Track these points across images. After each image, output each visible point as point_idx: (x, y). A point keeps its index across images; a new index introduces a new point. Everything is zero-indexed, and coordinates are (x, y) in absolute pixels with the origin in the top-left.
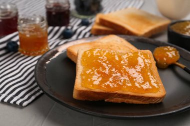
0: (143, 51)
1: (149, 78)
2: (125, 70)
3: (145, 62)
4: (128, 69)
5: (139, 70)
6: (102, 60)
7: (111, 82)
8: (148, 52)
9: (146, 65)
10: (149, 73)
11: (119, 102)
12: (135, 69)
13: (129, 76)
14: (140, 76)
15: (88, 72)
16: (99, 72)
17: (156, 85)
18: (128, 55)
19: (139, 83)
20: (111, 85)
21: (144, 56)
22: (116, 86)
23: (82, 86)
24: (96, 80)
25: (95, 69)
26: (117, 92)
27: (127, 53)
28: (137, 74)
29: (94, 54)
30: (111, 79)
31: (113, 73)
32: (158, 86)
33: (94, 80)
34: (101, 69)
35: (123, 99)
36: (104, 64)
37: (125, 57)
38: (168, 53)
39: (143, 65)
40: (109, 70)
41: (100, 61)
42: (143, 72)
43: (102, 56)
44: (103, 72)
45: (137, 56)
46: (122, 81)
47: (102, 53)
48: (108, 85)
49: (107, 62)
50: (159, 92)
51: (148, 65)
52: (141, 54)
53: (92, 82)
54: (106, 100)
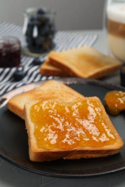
0: (90, 98)
1: (104, 129)
2: (78, 122)
3: (96, 112)
4: (82, 121)
5: (92, 121)
6: (53, 113)
7: (68, 139)
8: (96, 98)
9: (98, 115)
10: (103, 124)
11: (78, 158)
12: (88, 120)
13: (84, 129)
14: (95, 128)
15: (42, 130)
16: (53, 129)
17: (112, 136)
18: (77, 105)
19: (95, 136)
20: (69, 143)
21: (93, 104)
22: (74, 143)
23: (39, 147)
24: (53, 138)
25: (49, 126)
26: (76, 149)
27: (76, 103)
28: (91, 125)
29: (43, 108)
30: (67, 136)
31: (68, 128)
32: (114, 136)
33: (51, 139)
34: (54, 124)
35: (82, 155)
36: (56, 119)
37: (74, 107)
38: (120, 99)
39: (95, 115)
40: (63, 125)
41: (51, 116)
42: (97, 123)
43: (51, 109)
44: (58, 127)
45: (87, 105)
46: (79, 136)
47: (50, 105)
48: (66, 142)
49: (59, 116)
50: (116, 143)
51: (100, 114)
52: (90, 103)
53: (48, 142)
54: (64, 158)
